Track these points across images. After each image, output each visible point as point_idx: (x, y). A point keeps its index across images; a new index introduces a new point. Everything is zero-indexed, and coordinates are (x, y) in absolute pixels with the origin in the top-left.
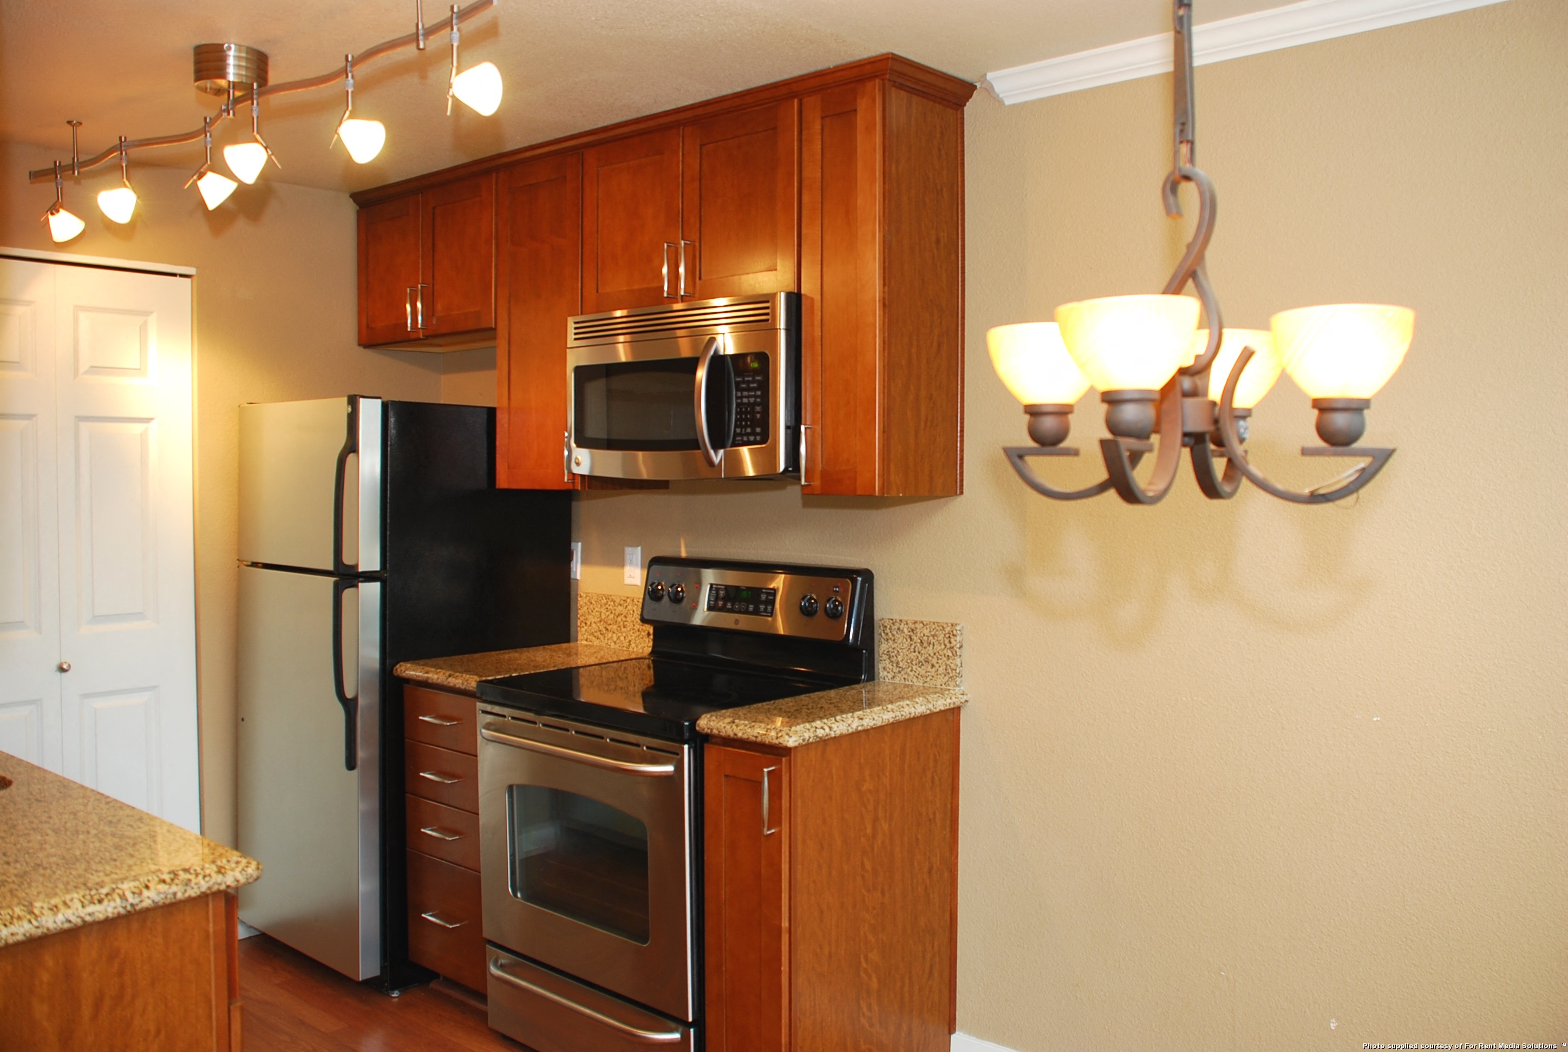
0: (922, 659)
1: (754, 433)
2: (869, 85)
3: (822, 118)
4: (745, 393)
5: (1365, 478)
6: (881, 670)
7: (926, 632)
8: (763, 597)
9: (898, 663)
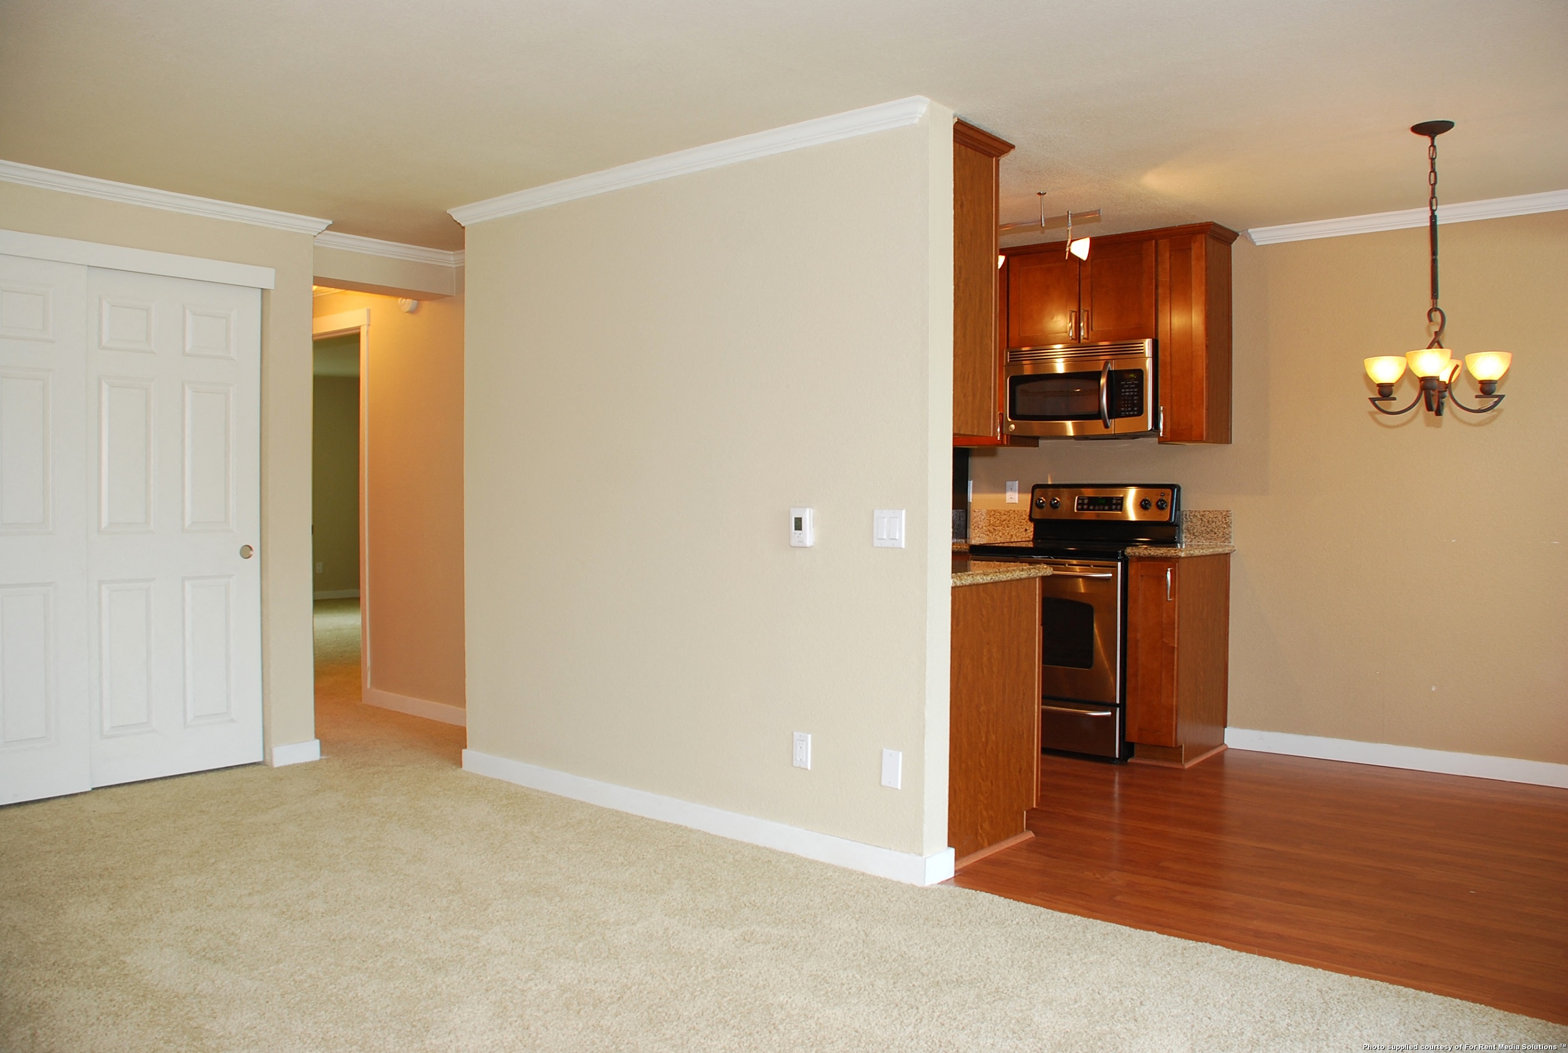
0: (1208, 530)
1: (1133, 410)
2: (1199, 236)
3: (1170, 251)
4: (1127, 390)
5: (1496, 403)
6: (1183, 538)
7: (1211, 516)
8: (1114, 501)
9: (1194, 533)
